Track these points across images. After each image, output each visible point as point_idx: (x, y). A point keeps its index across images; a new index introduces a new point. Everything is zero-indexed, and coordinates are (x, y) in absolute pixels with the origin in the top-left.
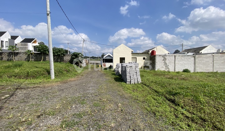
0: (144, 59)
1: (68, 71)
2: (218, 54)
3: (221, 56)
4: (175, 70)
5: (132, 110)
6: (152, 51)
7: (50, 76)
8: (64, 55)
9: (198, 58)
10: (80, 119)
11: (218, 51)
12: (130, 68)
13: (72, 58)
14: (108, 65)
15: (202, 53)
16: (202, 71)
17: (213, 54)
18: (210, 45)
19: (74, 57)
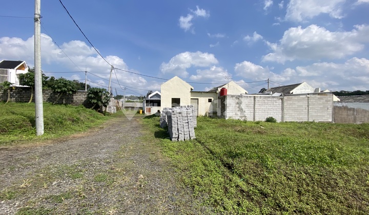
0: (210, 101)
1: (75, 121)
2: (314, 96)
3: (319, 98)
4: (254, 119)
5: (159, 184)
6: (221, 88)
7: (35, 128)
8: (73, 91)
9: (287, 100)
10: (56, 205)
11: (315, 91)
12: (178, 115)
13: (88, 97)
14: (154, 110)
15: (294, 93)
16: (292, 121)
17: (308, 96)
18: (305, 83)
19: (93, 96)
